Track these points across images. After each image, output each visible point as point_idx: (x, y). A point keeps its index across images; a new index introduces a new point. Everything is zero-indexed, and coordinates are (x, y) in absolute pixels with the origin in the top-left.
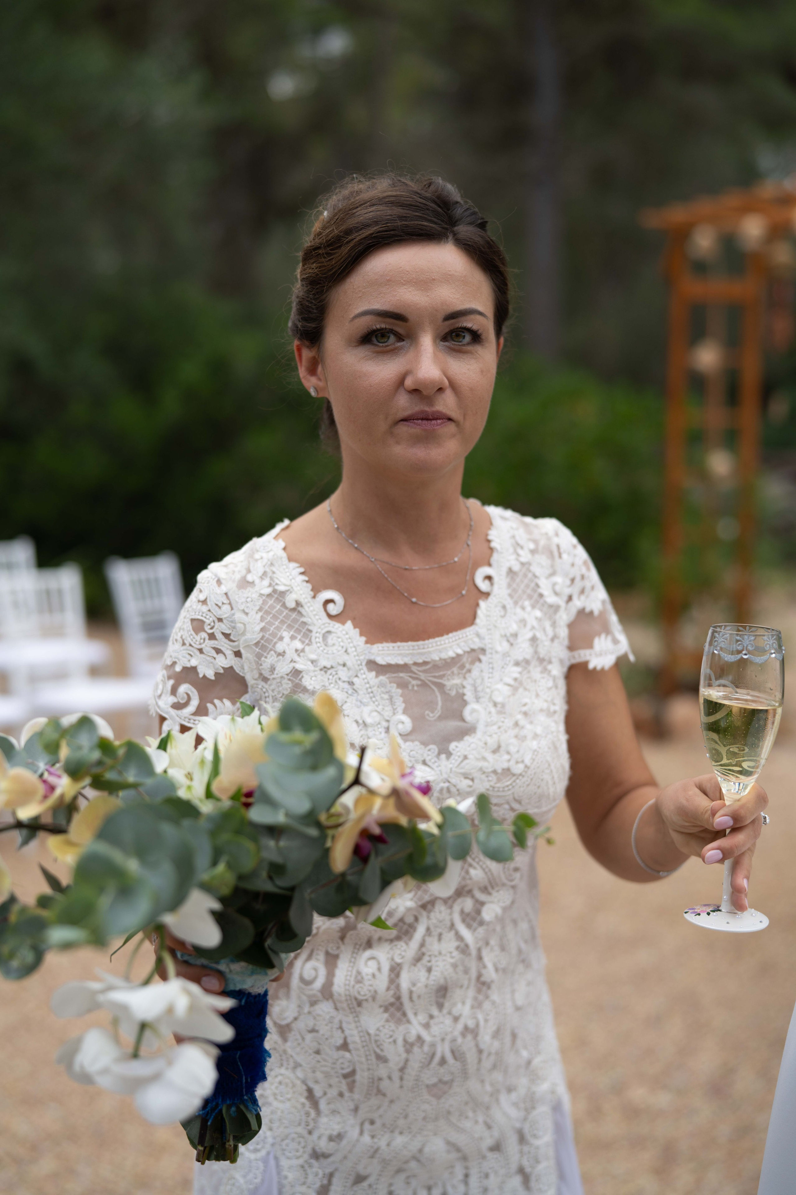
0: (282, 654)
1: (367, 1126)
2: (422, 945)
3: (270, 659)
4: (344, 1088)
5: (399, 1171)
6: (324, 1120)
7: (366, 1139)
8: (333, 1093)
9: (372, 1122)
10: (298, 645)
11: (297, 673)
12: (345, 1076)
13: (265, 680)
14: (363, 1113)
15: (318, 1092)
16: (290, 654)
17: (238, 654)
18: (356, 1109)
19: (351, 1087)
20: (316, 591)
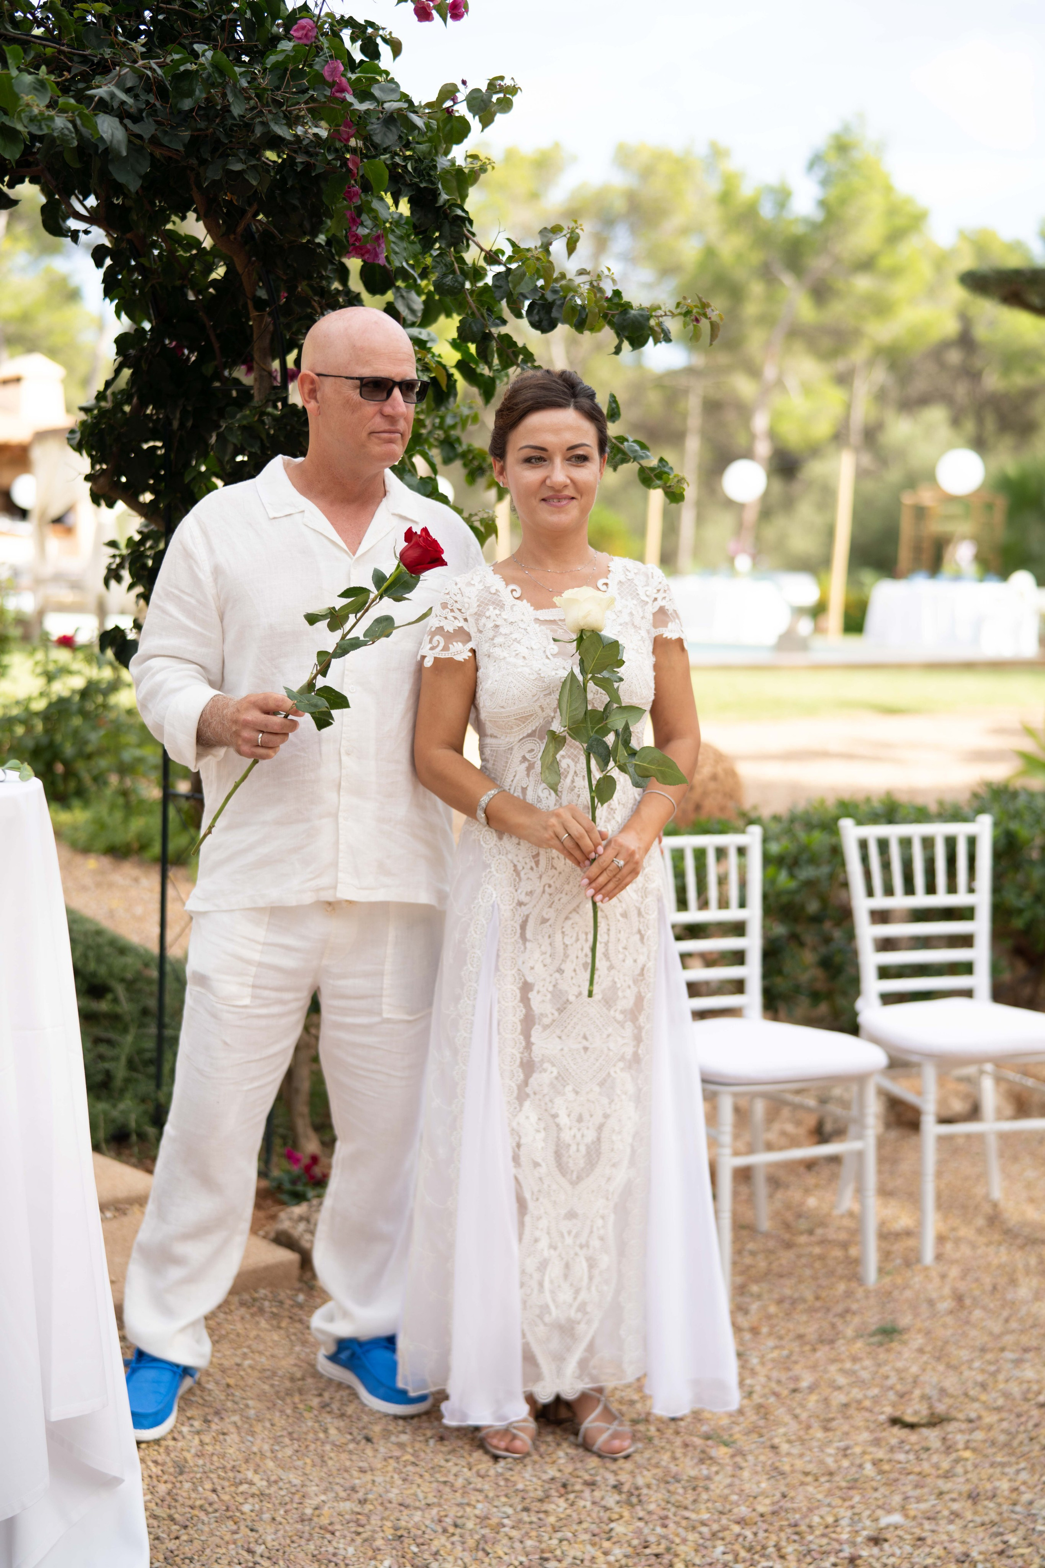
0: (489, 618)
1: (547, 888)
2: (573, 781)
3: (483, 620)
4: (533, 865)
5: (567, 918)
6: (522, 884)
7: (546, 896)
8: (528, 866)
9: (550, 886)
10: (497, 612)
11: (497, 626)
12: (534, 857)
13: (481, 632)
14: (545, 880)
15: (520, 868)
16: (493, 617)
17: (466, 620)
18: (541, 877)
19: (537, 863)
20: (507, 584)
